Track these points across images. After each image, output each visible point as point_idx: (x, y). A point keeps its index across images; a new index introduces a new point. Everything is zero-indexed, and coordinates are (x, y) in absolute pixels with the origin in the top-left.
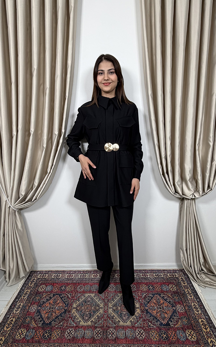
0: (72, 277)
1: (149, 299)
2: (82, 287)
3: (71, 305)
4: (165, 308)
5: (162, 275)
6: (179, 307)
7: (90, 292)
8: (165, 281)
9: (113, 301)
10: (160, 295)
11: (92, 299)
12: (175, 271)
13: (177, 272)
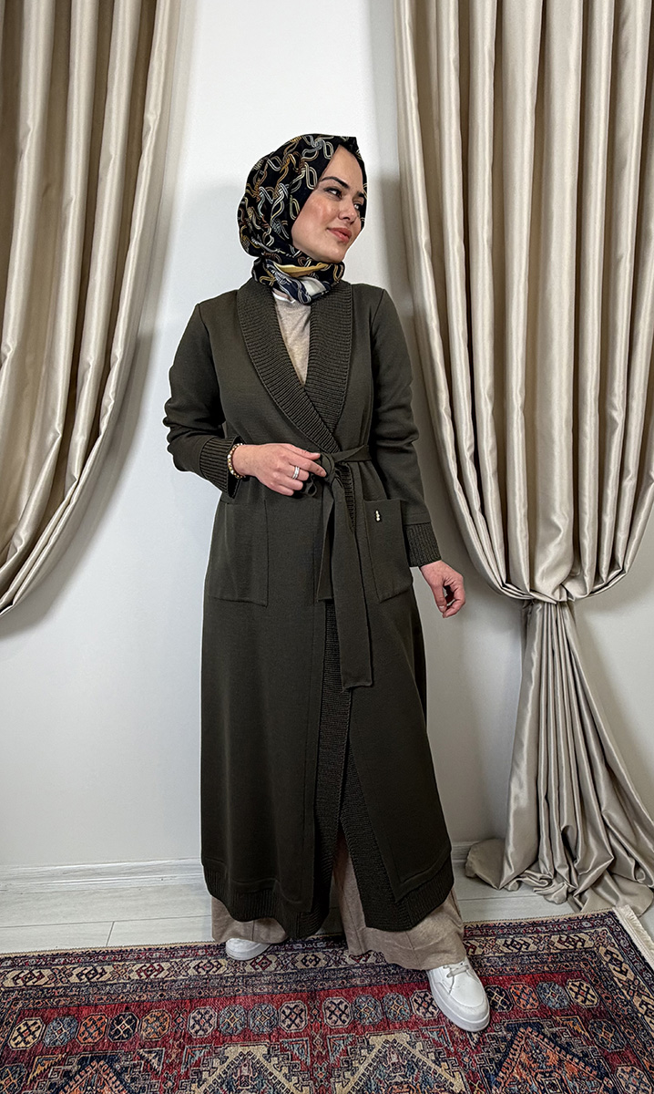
0: (160, 976)
1: (498, 1051)
2: (207, 1017)
4: (571, 1084)
5: (530, 941)
6: (626, 1076)
7: (247, 1036)
8: (546, 969)
9: (353, 1074)
10: (539, 1028)
11: (259, 1070)
12: (574, 925)
13: (585, 928)
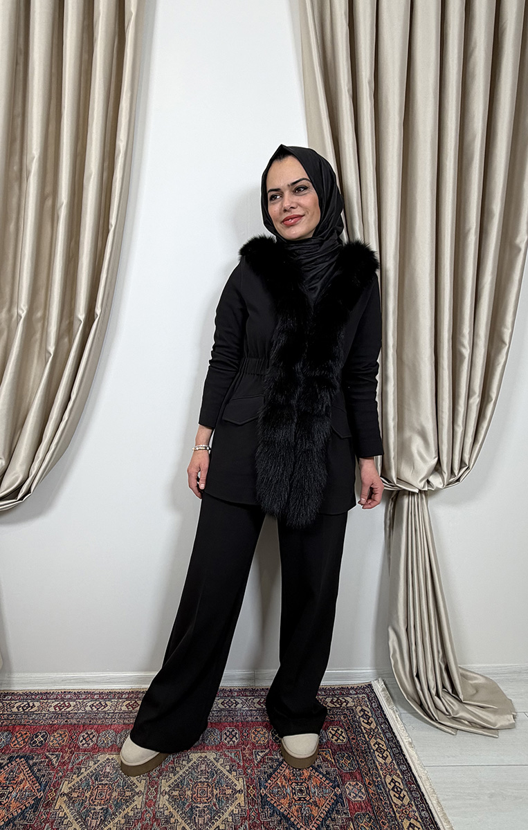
0: (68, 710)
1: (271, 767)
2: (91, 736)
3: (57, 785)
4: (313, 790)
6: (351, 787)
7: (113, 749)
9: (175, 775)
11: (116, 768)
13: (351, 694)
